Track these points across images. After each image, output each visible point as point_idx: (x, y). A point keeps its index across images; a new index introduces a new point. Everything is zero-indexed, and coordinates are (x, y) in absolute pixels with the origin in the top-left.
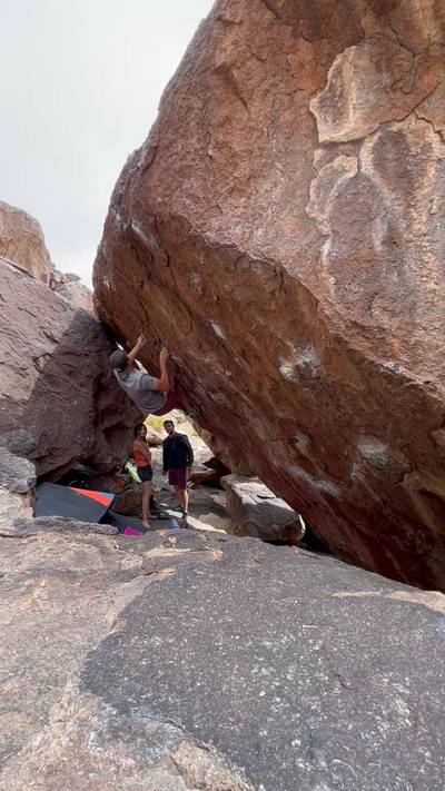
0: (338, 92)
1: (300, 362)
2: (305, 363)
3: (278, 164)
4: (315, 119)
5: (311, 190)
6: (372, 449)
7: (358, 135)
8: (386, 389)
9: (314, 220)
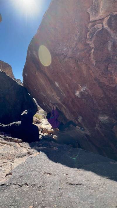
0: (97, 5)
1: (82, 90)
2: (84, 90)
3: (77, 29)
4: (89, 14)
5: (88, 35)
6: (103, 118)
7: (103, 17)
8: (112, 95)
9: (89, 44)
